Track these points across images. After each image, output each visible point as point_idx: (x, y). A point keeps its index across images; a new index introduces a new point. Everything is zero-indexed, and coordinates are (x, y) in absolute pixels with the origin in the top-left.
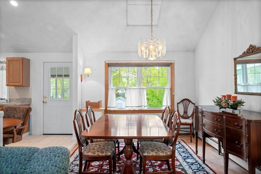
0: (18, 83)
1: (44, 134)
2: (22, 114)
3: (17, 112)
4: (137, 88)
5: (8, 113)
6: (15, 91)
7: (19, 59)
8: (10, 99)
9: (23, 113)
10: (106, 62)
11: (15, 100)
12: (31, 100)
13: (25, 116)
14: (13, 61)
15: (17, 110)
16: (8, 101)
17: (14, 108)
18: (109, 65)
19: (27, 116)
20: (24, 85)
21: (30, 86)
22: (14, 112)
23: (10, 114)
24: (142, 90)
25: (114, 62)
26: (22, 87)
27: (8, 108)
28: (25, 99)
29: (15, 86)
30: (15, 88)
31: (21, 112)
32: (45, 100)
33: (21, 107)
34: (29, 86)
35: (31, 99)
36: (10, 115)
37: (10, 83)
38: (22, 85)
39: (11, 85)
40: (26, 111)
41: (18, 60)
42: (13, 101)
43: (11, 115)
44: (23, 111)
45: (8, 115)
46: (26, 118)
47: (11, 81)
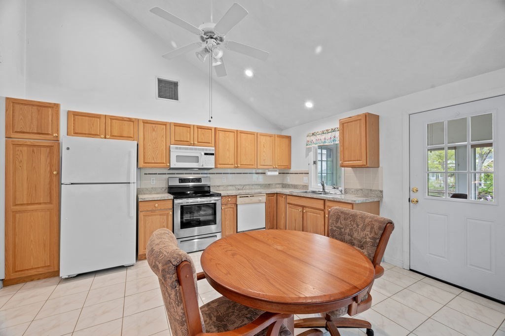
0: (358, 161)
1: (411, 270)
2: (369, 233)
3: (358, 226)
5: (339, 224)
6: (354, 175)
7: (360, 118)
8: (345, 189)
9: (371, 232)
11: (353, 190)
12: (382, 194)
13: (378, 241)
14: (349, 124)
15: (358, 220)
16: (343, 192)
17: (352, 215)
19: (381, 243)
20: (368, 165)
21: (381, 165)
22: (351, 224)
23: (343, 228)
26: (365, 169)
27: (339, 214)
28: (371, 190)
29: (353, 167)
30: (354, 171)
31: (368, 229)
32: (414, 197)
33: (367, 217)
34: (378, 167)
35: (381, 192)
36: (343, 230)
37: (345, 161)
38: (365, 164)
39: (347, 165)
40: (380, 228)
41: (357, 120)
42: (350, 192)
43: (346, 231)
44: (372, 228)
45: (340, 229)
46: (380, 247)
47: (346, 159)
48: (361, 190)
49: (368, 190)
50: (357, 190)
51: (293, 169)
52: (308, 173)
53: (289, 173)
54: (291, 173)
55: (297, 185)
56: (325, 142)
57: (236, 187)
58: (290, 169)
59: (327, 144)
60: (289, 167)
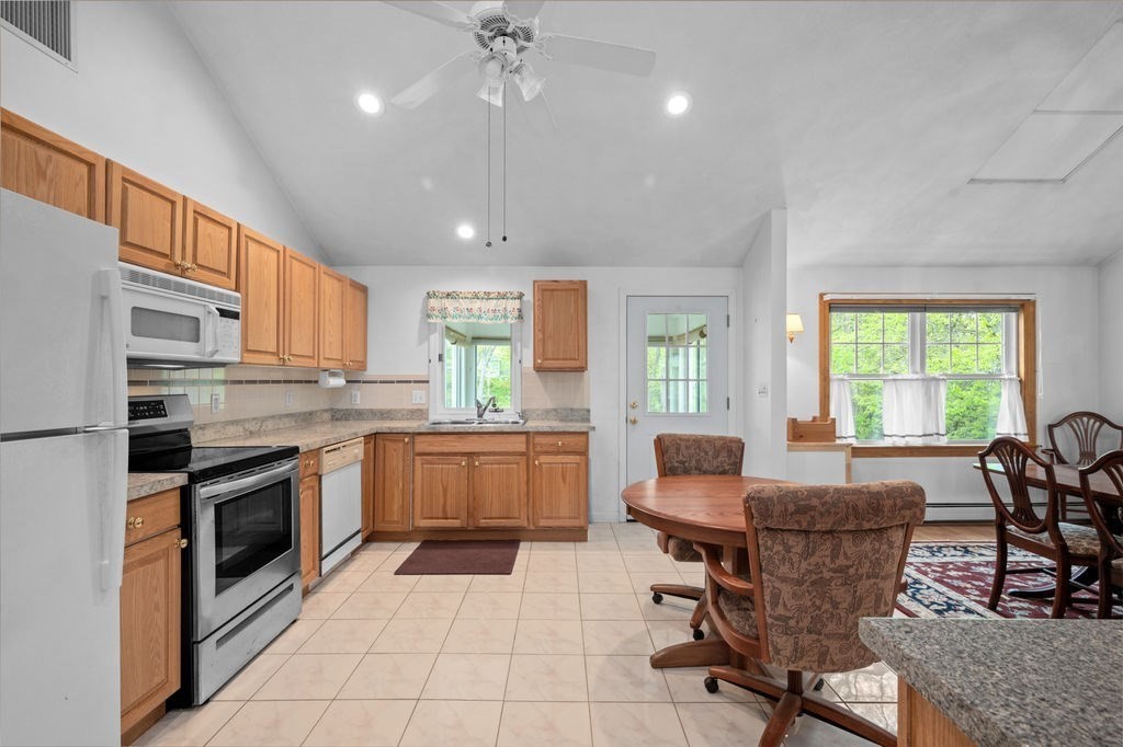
1: (629, 521)
2: (725, 459)
4: (917, 380)
6: (541, 384)
7: (576, 287)
8: (524, 412)
10: (826, 298)
12: (589, 415)
14: (555, 293)
15: (705, 445)
18: (832, 306)
21: (589, 367)
22: (696, 453)
23: (686, 461)
24: (933, 384)
25: (855, 297)
28: (572, 409)
32: (632, 415)
34: (585, 370)
35: (589, 411)
37: (547, 360)
38: (584, 366)
39: (549, 366)
41: (571, 290)
42: (535, 415)
43: (691, 464)
45: (684, 463)
47: (550, 355)
48: (555, 410)
49: (566, 409)
50: (547, 412)
51: (374, 370)
52: (428, 382)
53: (359, 382)
54: (364, 382)
55: (389, 412)
56: (480, 317)
57: (247, 426)
58: (365, 370)
59: (483, 321)
60: (363, 366)
